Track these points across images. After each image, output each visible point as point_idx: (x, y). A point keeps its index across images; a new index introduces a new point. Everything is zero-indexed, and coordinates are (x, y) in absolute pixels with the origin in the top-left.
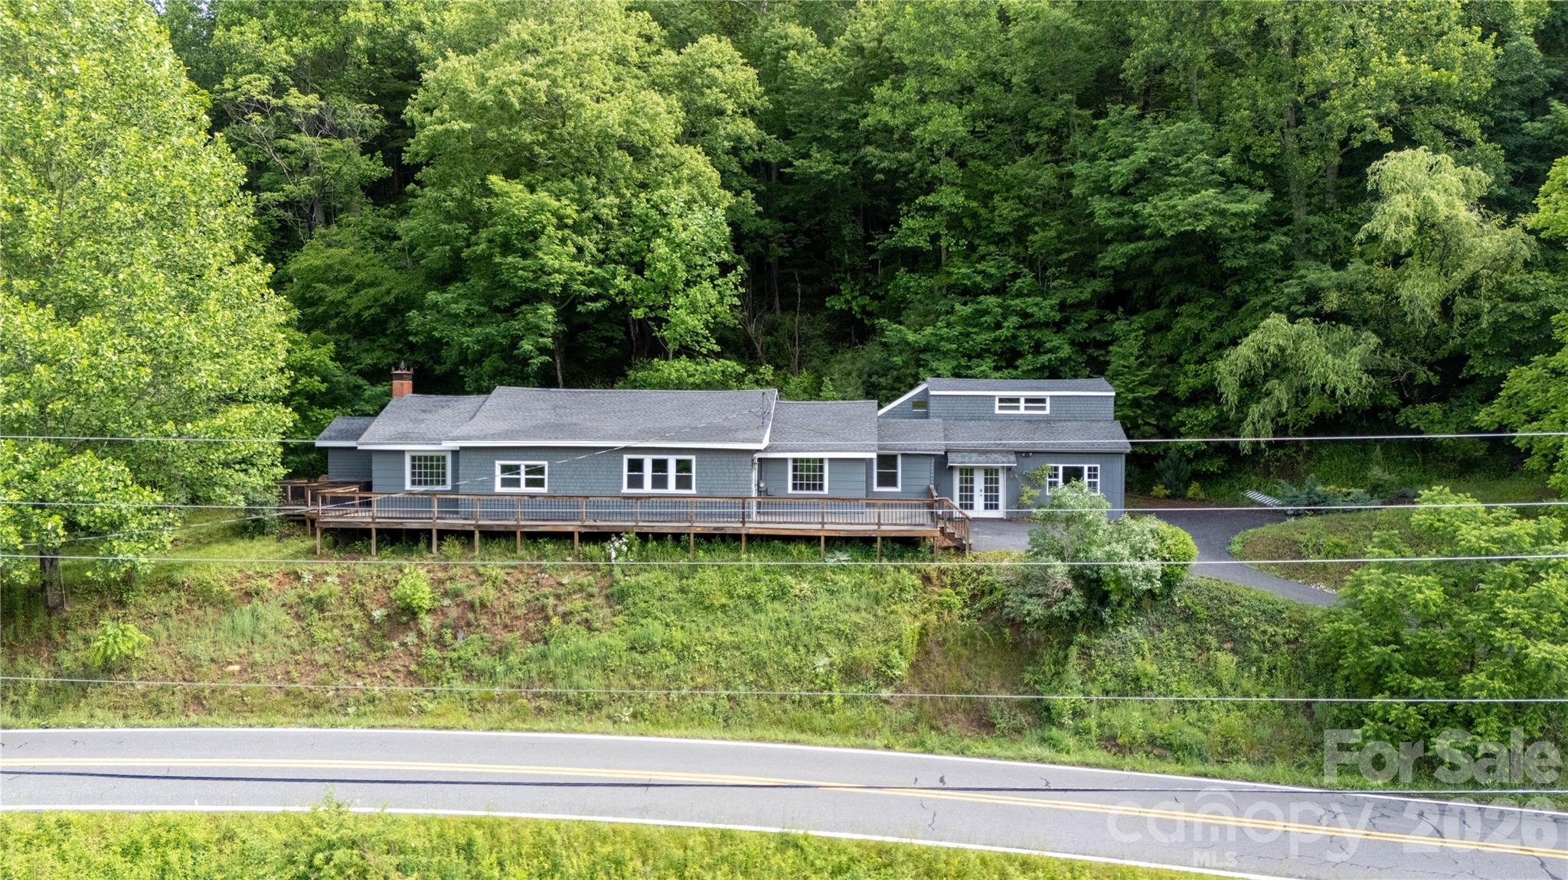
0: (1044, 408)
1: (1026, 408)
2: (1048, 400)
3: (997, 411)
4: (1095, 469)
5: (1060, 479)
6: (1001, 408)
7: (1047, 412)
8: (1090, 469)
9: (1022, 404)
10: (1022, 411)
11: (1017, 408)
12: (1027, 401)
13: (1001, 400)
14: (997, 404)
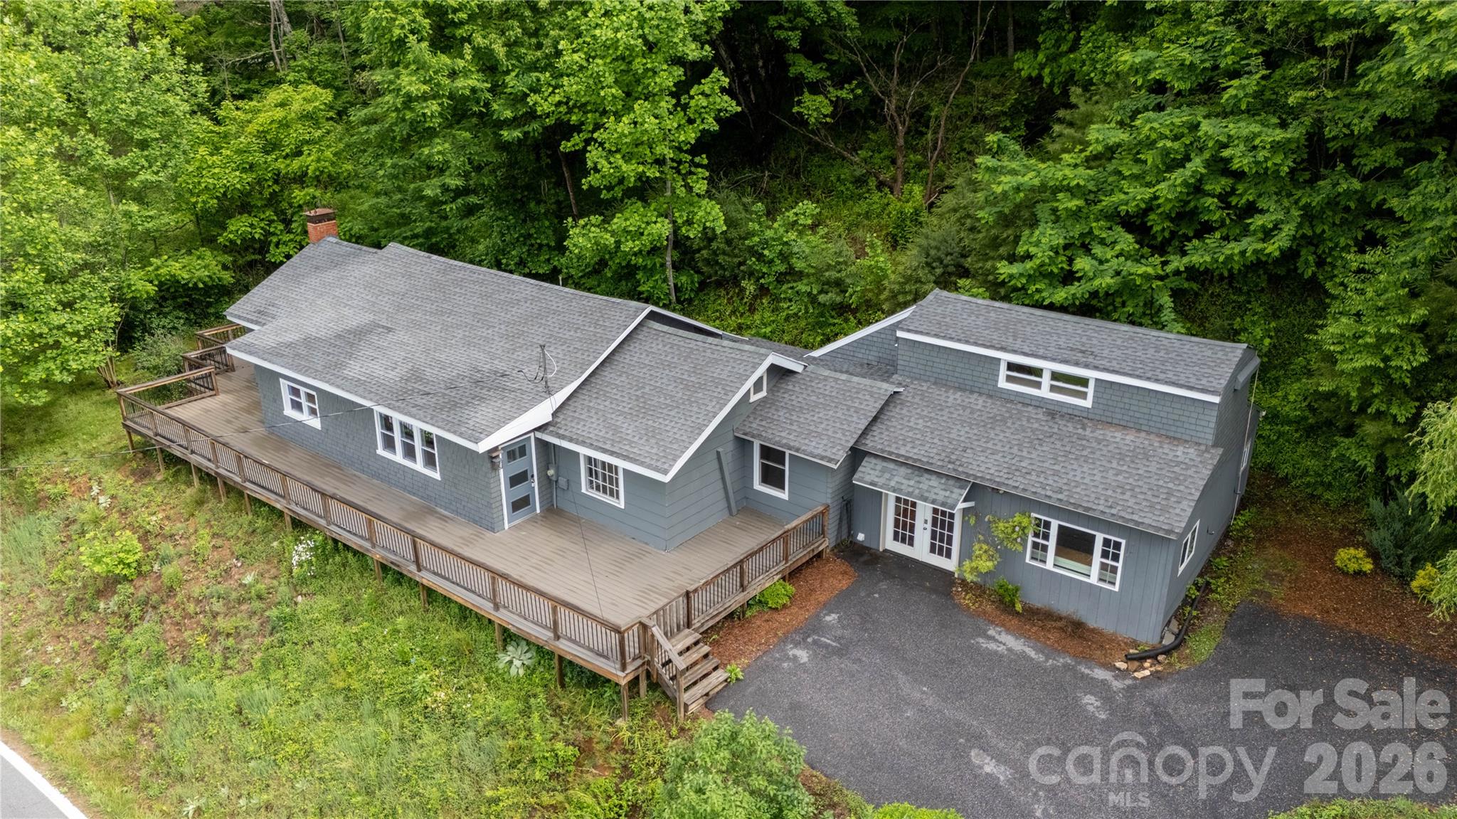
0: (1083, 396)
1: (1053, 389)
2: (1092, 384)
3: (1002, 383)
4: (1117, 546)
5: (1052, 544)
6: (1009, 379)
7: (1087, 403)
8: (1107, 542)
9: (1046, 380)
10: (1044, 392)
11: (1038, 385)
12: (1056, 376)
13: (1011, 367)
14: (1003, 371)
